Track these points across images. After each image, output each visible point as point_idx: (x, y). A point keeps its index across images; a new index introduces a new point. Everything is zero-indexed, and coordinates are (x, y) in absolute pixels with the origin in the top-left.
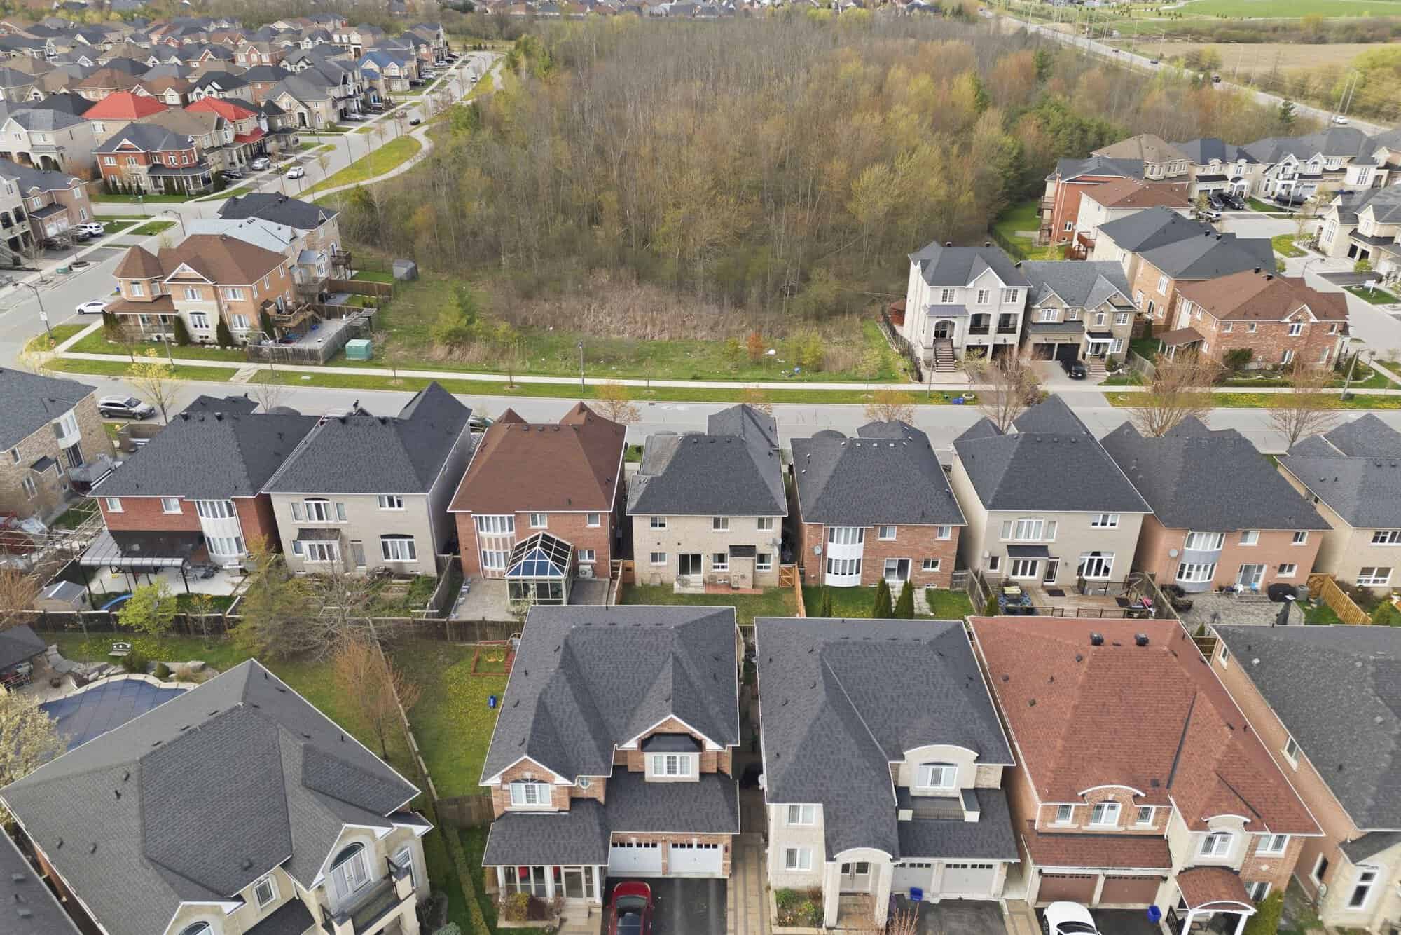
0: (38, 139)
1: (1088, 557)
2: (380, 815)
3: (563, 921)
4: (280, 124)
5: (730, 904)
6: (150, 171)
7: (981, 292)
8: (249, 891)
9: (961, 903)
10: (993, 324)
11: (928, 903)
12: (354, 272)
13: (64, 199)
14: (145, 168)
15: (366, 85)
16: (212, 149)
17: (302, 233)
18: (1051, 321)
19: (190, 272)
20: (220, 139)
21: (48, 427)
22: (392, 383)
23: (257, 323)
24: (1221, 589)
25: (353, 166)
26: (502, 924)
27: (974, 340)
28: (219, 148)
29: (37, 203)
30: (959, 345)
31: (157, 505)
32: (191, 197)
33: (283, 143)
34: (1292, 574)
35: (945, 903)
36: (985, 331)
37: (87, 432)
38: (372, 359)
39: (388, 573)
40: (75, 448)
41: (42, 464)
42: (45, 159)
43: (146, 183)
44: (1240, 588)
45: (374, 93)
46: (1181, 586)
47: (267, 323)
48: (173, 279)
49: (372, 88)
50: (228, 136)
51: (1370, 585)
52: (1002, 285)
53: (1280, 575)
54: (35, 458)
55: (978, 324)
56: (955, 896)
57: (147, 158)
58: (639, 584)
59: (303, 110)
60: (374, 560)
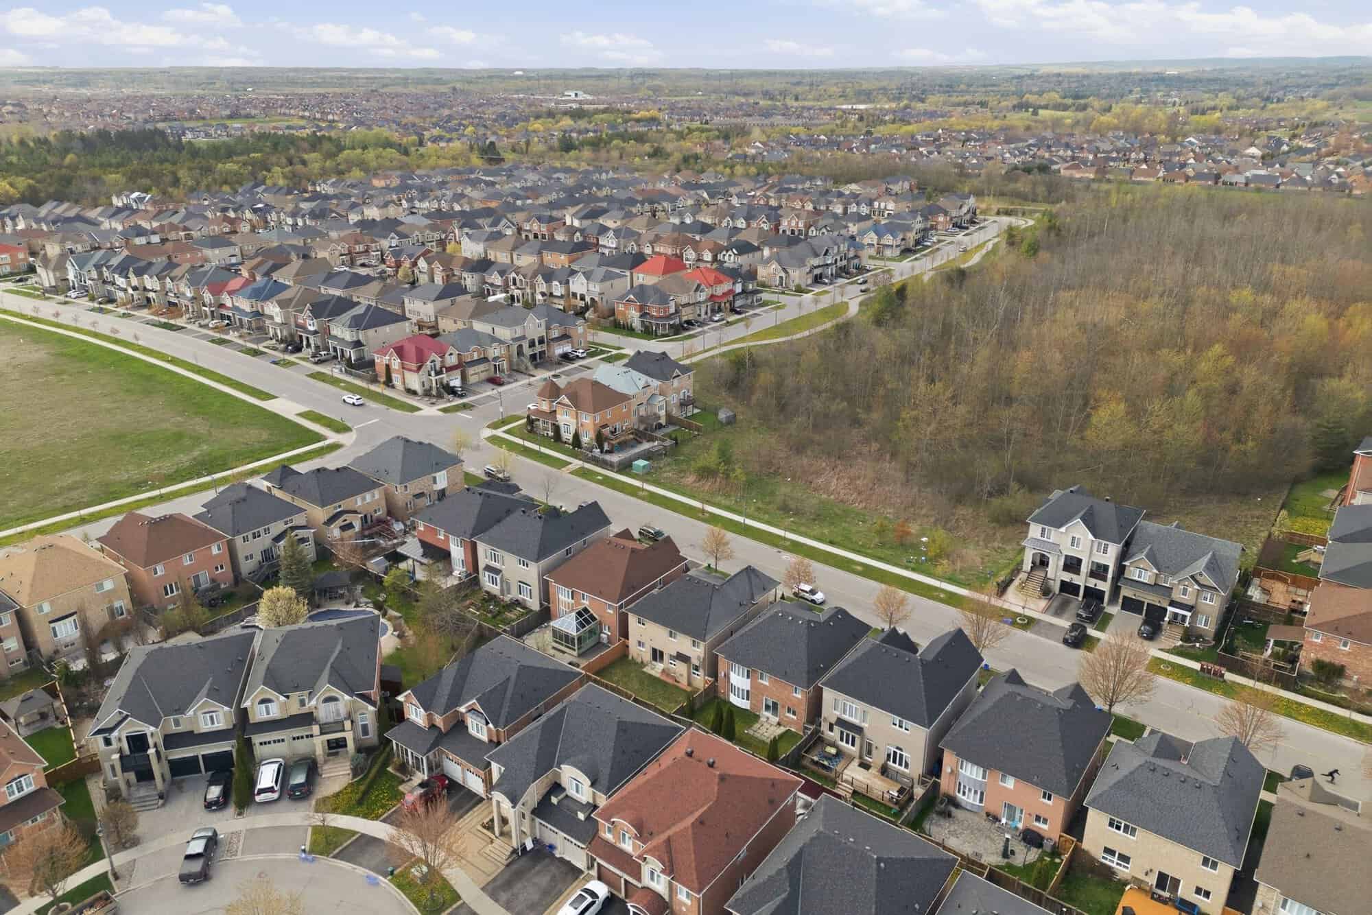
0: (591, 287)
1: (893, 749)
2: (353, 692)
3: (410, 780)
4: (751, 287)
5: (475, 809)
6: (641, 316)
7: (1073, 538)
8: (295, 696)
9: (569, 863)
10: (1085, 568)
11: (553, 855)
12: (696, 411)
13: (571, 332)
14: (638, 314)
15: (851, 254)
16: (688, 305)
17: (655, 383)
18: (1142, 580)
19: (566, 401)
20: (696, 298)
21: (430, 477)
22: (641, 493)
23: (594, 437)
24: (988, 815)
25: (776, 327)
26: (390, 769)
27: (1067, 577)
28: (693, 304)
29: (555, 333)
30: (1053, 577)
31: (436, 533)
32: (657, 336)
33: (750, 301)
34: (1045, 827)
35: (562, 860)
36: (1077, 571)
37: (452, 483)
38: (646, 476)
39: (517, 603)
40: (443, 490)
41: (421, 495)
42: (592, 299)
43: (637, 324)
44: (1004, 821)
45: (856, 261)
46: (958, 799)
47: (600, 439)
48: (559, 403)
49: (856, 257)
50: (702, 297)
51: (1114, 865)
52: (1091, 537)
53: (1037, 824)
54: (418, 491)
55: (1072, 565)
56: (567, 858)
57: (641, 308)
58: (630, 658)
59: (783, 275)
60: (514, 594)
